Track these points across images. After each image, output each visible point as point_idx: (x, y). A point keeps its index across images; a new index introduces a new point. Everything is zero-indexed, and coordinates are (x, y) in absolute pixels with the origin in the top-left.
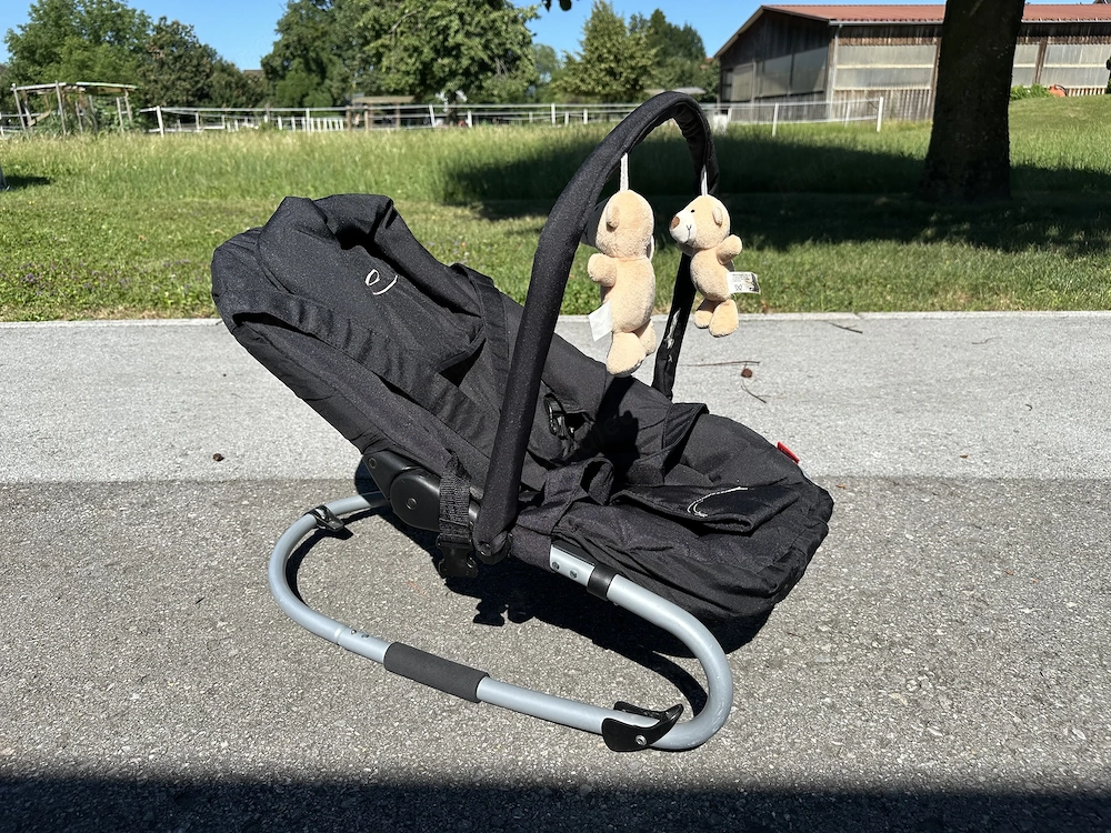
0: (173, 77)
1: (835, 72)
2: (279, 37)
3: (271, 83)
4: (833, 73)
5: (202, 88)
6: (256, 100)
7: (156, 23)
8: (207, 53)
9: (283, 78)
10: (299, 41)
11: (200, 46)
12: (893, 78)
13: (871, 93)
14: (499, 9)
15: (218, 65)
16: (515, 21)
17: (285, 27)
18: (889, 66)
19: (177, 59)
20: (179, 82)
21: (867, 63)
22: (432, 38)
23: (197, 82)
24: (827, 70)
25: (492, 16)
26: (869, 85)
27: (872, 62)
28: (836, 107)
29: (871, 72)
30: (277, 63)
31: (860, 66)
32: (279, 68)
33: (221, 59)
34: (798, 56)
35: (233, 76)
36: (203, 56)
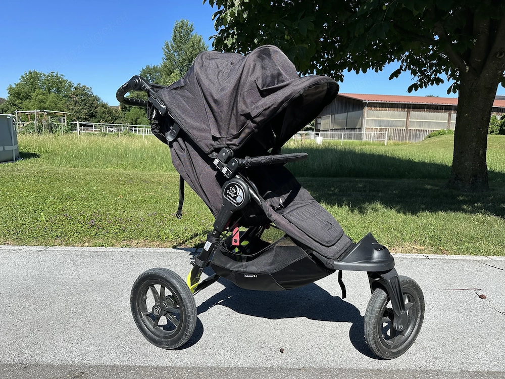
0: (80, 108)
1: (366, 121)
3: (124, 112)
4: (365, 121)
5: (92, 113)
6: (115, 119)
7: (75, 86)
8: (96, 99)
9: (129, 111)
11: (94, 96)
12: (389, 124)
13: (381, 130)
15: (101, 104)
18: (388, 119)
19: (82, 101)
21: (379, 117)
23: (91, 110)
24: (362, 120)
26: (380, 126)
27: (381, 117)
28: (366, 135)
29: (380, 121)
31: (376, 119)
32: (127, 107)
33: (102, 102)
34: (349, 113)
35: (106, 108)
36: (94, 100)
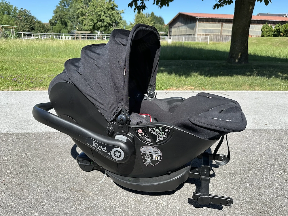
0: (24, 24)
1: (197, 29)
2: (54, 15)
3: (52, 26)
5: (32, 27)
6: (47, 31)
8: (34, 18)
9: (55, 25)
10: (59, 16)
11: (32, 16)
12: (211, 31)
13: (206, 35)
14: (114, 10)
15: (37, 21)
16: (118, 13)
17: (56, 12)
18: (210, 28)
19: (25, 19)
20: (26, 25)
21: (205, 27)
22: (96, 17)
23: (31, 26)
24: (195, 29)
25: (112, 12)
26: (206, 33)
27: (206, 27)
28: (197, 38)
29: (206, 30)
30: (53, 21)
31: (203, 28)
32: (54, 23)
33: (38, 20)
34: (188, 25)
35: (41, 24)
36: (33, 19)
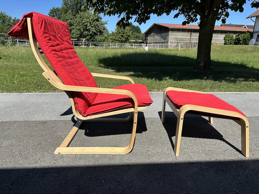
1: (170, 38)
4: (169, 38)
7: (13, 19)
14: (98, 22)
16: (102, 24)
18: (181, 37)
22: (83, 27)
24: (168, 37)
26: (177, 41)
27: (177, 36)
34: (162, 34)
